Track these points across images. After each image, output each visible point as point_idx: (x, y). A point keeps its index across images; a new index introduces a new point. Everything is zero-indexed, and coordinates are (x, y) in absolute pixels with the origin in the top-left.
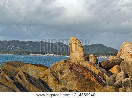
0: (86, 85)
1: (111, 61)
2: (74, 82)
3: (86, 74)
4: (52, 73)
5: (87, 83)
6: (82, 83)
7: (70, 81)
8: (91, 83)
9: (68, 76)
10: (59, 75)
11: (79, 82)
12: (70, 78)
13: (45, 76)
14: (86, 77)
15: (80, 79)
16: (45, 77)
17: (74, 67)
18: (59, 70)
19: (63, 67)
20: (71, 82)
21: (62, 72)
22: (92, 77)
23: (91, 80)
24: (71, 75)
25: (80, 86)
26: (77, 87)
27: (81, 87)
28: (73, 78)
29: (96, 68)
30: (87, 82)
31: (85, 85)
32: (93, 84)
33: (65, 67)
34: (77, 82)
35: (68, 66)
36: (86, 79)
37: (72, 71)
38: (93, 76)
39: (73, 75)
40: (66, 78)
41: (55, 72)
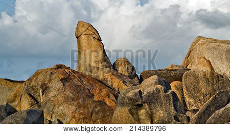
0: (94, 115)
1: (164, 71)
2: (68, 107)
3: (98, 92)
4: (27, 90)
5: (97, 109)
6: (86, 110)
7: (60, 105)
8: (104, 111)
9: (56, 96)
10: (41, 93)
11: (79, 107)
12: (61, 98)
13: (15, 97)
14: (96, 98)
15: (80, 101)
16: (15, 99)
17: (72, 77)
18: (40, 83)
19: (48, 78)
20: (61, 108)
21: (46, 88)
22: (109, 97)
23: (106, 104)
24: (63, 94)
25: (81, 116)
26: (74, 117)
27: (83, 119)
28: (67, 100)
29: (124, 82)
30: (96, 107)
31: (92, 114)
32: (108, 113)
33: (54, 76)
34: (74, 108)
35: (60, 75)
36: (94, 102)
37: (67, 84)
38: (111, 95)
39: (68, 93)
40: (52, 99)
41: (32, 87)
